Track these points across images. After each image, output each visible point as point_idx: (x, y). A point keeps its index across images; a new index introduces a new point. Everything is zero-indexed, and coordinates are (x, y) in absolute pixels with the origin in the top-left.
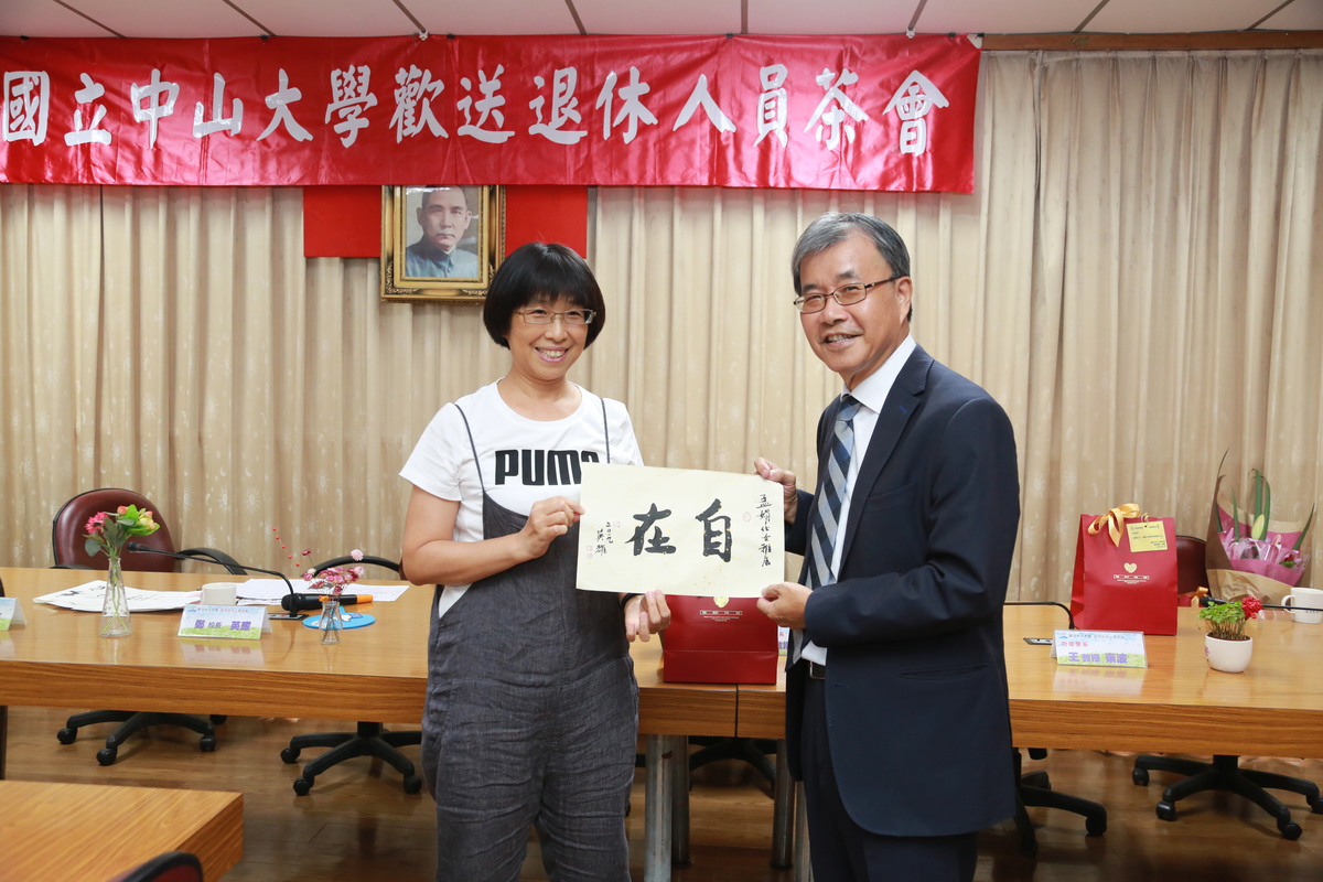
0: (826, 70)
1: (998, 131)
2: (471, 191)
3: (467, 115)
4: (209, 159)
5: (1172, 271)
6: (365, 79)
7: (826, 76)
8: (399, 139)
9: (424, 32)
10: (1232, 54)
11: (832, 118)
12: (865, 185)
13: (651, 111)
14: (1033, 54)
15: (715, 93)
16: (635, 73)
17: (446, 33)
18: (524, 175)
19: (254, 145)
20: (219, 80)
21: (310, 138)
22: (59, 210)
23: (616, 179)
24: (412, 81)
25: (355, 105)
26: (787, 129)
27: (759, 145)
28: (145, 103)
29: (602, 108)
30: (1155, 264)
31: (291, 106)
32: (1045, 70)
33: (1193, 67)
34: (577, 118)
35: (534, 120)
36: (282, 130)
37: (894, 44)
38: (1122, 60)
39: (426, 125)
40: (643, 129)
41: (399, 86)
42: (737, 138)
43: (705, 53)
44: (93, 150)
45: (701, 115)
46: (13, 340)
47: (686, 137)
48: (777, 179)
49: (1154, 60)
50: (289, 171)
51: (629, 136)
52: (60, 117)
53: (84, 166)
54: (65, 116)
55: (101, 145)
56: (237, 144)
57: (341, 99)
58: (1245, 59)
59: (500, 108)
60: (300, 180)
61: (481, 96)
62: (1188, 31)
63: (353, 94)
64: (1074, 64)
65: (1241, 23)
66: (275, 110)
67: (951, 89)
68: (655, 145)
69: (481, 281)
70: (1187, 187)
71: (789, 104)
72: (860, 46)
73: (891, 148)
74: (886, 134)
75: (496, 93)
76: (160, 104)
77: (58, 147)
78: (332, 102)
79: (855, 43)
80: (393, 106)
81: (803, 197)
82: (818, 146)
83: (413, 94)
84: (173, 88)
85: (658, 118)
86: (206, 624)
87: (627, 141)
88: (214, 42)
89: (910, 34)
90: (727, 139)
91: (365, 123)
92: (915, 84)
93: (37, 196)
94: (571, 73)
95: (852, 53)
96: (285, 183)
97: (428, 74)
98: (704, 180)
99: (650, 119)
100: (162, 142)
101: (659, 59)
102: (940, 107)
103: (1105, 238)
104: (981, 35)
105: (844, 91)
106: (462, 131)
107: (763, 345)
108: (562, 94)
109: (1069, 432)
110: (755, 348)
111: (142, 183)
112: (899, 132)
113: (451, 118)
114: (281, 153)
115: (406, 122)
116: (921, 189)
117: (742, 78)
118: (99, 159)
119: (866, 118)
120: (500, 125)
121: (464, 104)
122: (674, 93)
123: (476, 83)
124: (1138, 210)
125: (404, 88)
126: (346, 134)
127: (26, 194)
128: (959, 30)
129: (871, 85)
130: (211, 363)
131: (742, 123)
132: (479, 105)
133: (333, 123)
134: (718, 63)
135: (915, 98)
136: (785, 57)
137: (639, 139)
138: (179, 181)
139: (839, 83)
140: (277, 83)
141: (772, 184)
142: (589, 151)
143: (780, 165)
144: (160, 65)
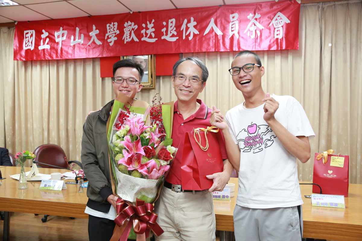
1: (308, 30)
3: (144, 35)
4: (75, 51)
6: (116, 26)
7: (251, 15)
8: (125, 43)
9: (131, 11)
11: (253, 28)
12: (263, 49)
13: (197, 30)
14: (318, 4)
15: (216, 23)
16: (192, 19)
17: (138, 11)
18: (160, 52)
19: (86, 46)
21: (101, 43)
22: (38, 67)
23: (186, 51)
25: (113, 34)
26: (239, 33)
27: (230, 38)
28: (58, 37)
29: (183, 30)
31: (96, 35)
32: (323, 9)
34: (175, 33)
35: (163, 35)
36: (94, 42)
37: (272, 4)
38: (350, 3)
39: (133, 38)
40: (195, 35)
42: (224, 37)
43: (213, 11)
44: (45, 50)
45: (212, 30)
47: (208, 37)
48: (236, 48)
50: (96, 53)
51: (190, 38)
52: (38, 42)
53: (43, 55)
55: (48, 49)
56: (82, 46)
57: (110, 32)
59: (153, 32)
60: (98, 56)
61: (148, 29)
63: (113, 31)
64: (333, 6)
66: (92, 36)
67: (291, 17)
68: (198, 40)
69: (149, 83)
71: (239, 26)
72: (261, 6)
73: (272, 37)
74: (270, 33)
75: (152, 28)
76: (62, 37)
77: (37, 50)
78: (107, 33)
79: (259, 5)
80: (124, 33)
82: (248, 38)
83: (129, 30)
84: (66, 32)
85: (199, 32)
86: (47, 186)
87: (190, 40)
88: (75, 18)
89: (277, 1)
90: (220, 37)
91: (116, 38)
92: (279, 16)
93: (33, 64)
94: (174, 20)
95: (259, 8)
96: (94, 57)
97: (133, 23)
98: (213, 50)
99: (197, 32)
100: (63, 47)
101: (200, 14)
102: (287, 23)
103: (345, 62)
105: (256, 20)
106: (143, 39)
107: (234, 99)
108: (171, 27)
109: (334, 125)
110: (231, 101)
111: (58, 59)
112: (274, 32)
113: (139, 36)
114: (94, 48)
115: (127, 38)
116: (281, 49)
118: (47, 53)
119: (263, 28)
120: (153, 37)
121: (143, 31)
122: (204, 24)
123: (146, 25)
125: (127, 28)
126: (111, 42)
127: (30, 64)
129: (266, 18)
130: (77, 108)
131: (225, 32)
132: (148, 32)
133: (107, 39)
134: (217, 14)
135: (279, 21)
136: (238, 11)
137: (193, 39)
138: (67, 58)
139: (255, 18)
140: (92, 29)
141: (234, 50)
142: (179, 43)
143: (236, 44)
144: (62, 26)
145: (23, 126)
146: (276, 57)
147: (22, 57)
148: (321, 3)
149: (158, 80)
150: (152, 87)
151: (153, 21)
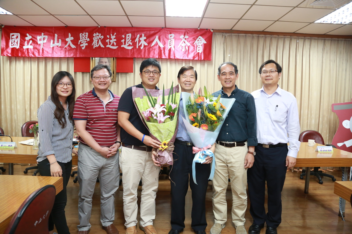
0: (182, 35)
1: (216, 48)
2: (109, 59)
4: (54, 52)
5: (250, 77)
6: (87, 35)
7: (182, 36)
8: (94, 48)
9: (99, 26)
10: (260, 35)
11: (184, 45)
12: (190, 59)
15: (159, 39)
16: (143, 35)
17: (103, 26)
18: (120, 55)
19: (63, 49)
20: (56, 35)
21: (75, 47)
22: (22, 62)
23: (139, 57)
24: (97, 36)
25: (85, 41)
26: (174, 47)
27: (169, 50)
28: (40, 40)
29: (136, 42)
30: (247, 75)
31: (71, 41)
32: (225, 37)
33: (253, 37)
34: (131, 44)
35: (122, 44)
36: (69, 46)
37: (196, 30)
38: (240, 35)
39: (100, 45)
40: (145, 46)
41: (94, 37)
42: (164, 48)
43: (158, 31)
44: (29, 50)
45: (157, 44)
46: (12, 90)
47: (154, 48)
49: (246, 36)
50: (71, 54)
51: (142, 48)
52: (22, 43)
53: (27, 53)
54: (23, 43)
55: (31, 48)
56: (60, 49)
57: (82, 39)
58: (263, 36)
59: (115, 42)
60: (73, 56)
61: (111, 39)
62: (252, 31)
63: (84, 38)
64: (231, 36)
65: (261, 30)
66: (68, 41)
67: (207, 40)
68: (147, 49)
70: (252, 60)
71: (175, 42)
72: (189, 31)
73: (195, 51)
74: (194, 48)
75: (114, 39)
76: (43, 40)
77: (22, 49)
78: (80, 40)
79: (188, 30)
80: (93, 41)
81: (178, 61)
82: (180, 50)
83: (97, 38)
84: (46, 37)
85: (148, 44)
87: (141, 49)
88: (55, 27)
89: (199, 29)
90: (162, 49)
91: (87, 44)
92: (200, 38)
93: (17, 59)
94: (130, 35)
95: (187, 32)
96: (70, 57)
97: (100, 34)
98: (157, 57)
99: (146, 44)
100: (44, 48)
101: (148, 32)
102: (205, 43)
104: (213, 29)
105: (186, 39)
106: (107, 46)
108: (128, 39)
111: (39, 56)
112: (197, 48)
113: (105, 44)
114: (69, 50)
115: (95, 45)
116: (201, 59)
117: (165, 37)
118: (31, 51)
119: (190, 45)
120: (115, 45)
121: (108, 41)
122: (151, 39)
123: (110, 36)
124: (243, 65)
126: (83, 47)
127: (15, 59)
128: (208, 28)
129: (191, 39)
131: (165, 46)
132: (111, 41)
133: (80, 44)
134: (160, 33)
135: (200, 41)
136: (174, 32)
137: (144, 48)
138: (48, 56)
139: (185, 38)
140: (68, 36)
141: (171, 58)
142: (134, 51)
143: (173, 54)
144: (44, 32)
145: (8, 107)
146: (197, 64)
147: (8, 53)
148: (224, 33)
149: (117, 75)
150: (114, 80)
151: (115, 34)
